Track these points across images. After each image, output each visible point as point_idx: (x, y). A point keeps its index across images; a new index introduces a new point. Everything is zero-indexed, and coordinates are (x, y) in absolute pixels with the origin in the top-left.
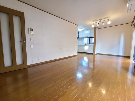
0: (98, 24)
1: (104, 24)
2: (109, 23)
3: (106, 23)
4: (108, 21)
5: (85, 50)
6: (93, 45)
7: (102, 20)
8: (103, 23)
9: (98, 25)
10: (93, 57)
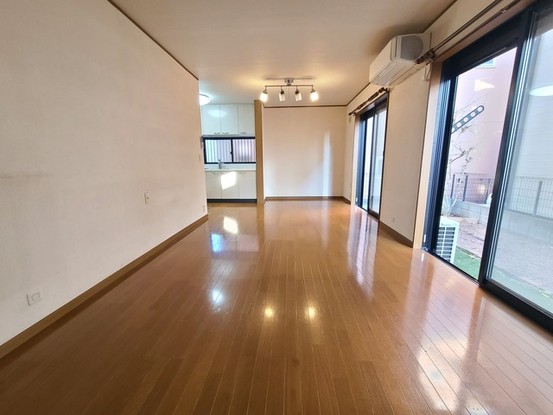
0: (282, 93)
1: (299, 97)
2: (314, 97)
3: (306, 97)
4: (313, 91)
5: (224, 188)
6: (253, 167)
7: (295, 83)
8: (297, 92)
9: (282, 98)
10: (255, 212)
